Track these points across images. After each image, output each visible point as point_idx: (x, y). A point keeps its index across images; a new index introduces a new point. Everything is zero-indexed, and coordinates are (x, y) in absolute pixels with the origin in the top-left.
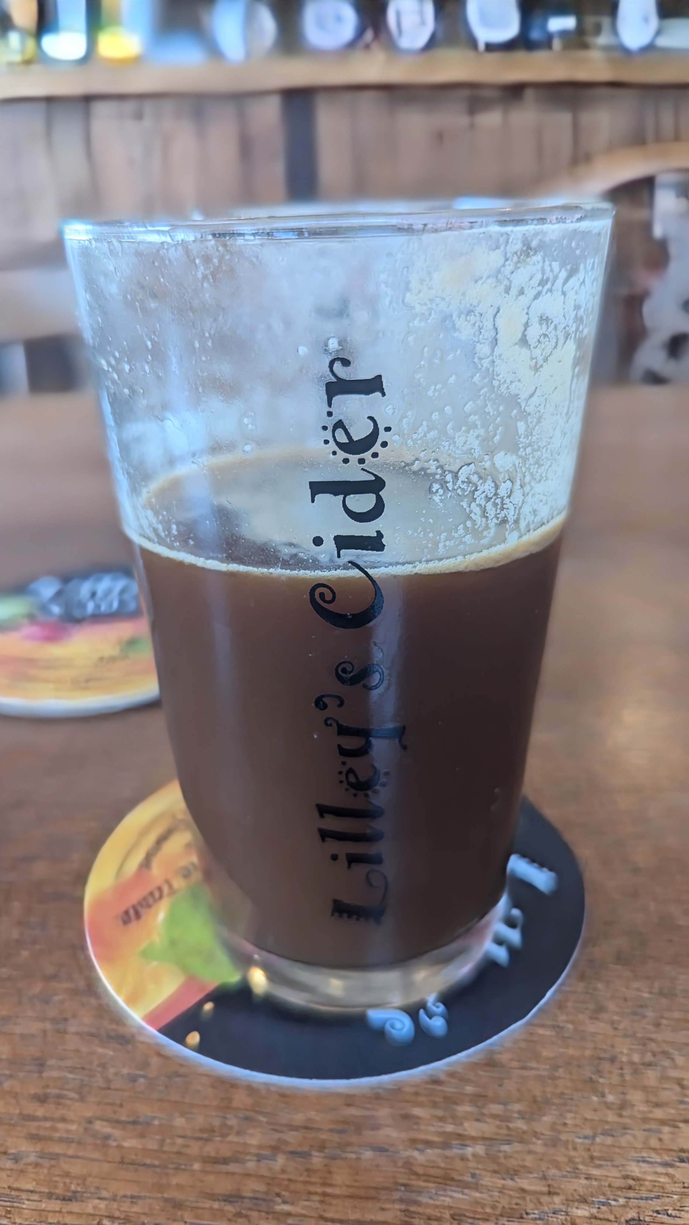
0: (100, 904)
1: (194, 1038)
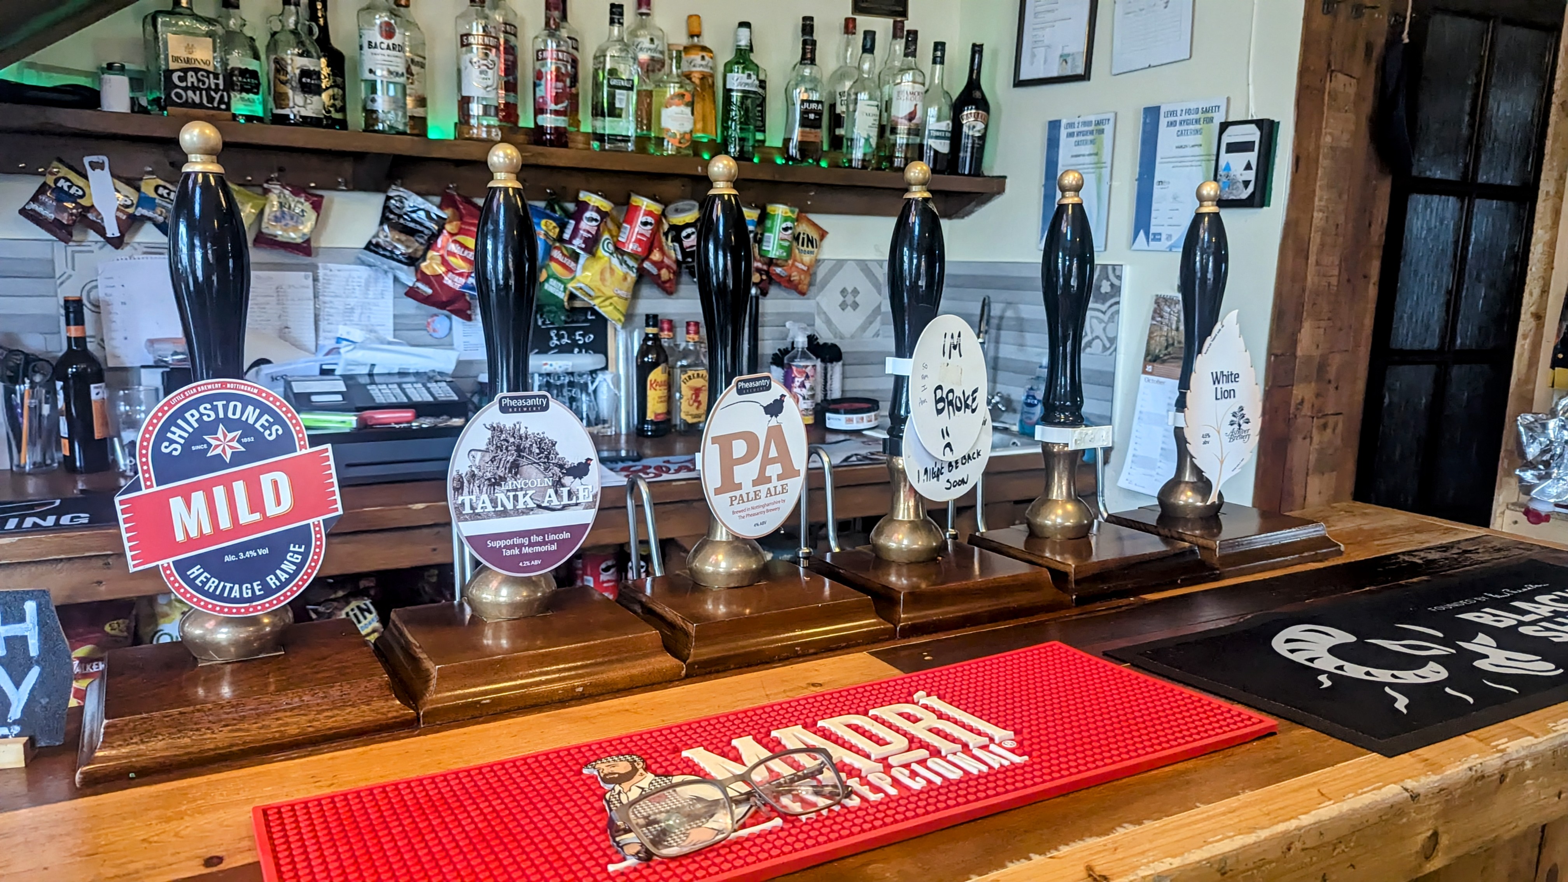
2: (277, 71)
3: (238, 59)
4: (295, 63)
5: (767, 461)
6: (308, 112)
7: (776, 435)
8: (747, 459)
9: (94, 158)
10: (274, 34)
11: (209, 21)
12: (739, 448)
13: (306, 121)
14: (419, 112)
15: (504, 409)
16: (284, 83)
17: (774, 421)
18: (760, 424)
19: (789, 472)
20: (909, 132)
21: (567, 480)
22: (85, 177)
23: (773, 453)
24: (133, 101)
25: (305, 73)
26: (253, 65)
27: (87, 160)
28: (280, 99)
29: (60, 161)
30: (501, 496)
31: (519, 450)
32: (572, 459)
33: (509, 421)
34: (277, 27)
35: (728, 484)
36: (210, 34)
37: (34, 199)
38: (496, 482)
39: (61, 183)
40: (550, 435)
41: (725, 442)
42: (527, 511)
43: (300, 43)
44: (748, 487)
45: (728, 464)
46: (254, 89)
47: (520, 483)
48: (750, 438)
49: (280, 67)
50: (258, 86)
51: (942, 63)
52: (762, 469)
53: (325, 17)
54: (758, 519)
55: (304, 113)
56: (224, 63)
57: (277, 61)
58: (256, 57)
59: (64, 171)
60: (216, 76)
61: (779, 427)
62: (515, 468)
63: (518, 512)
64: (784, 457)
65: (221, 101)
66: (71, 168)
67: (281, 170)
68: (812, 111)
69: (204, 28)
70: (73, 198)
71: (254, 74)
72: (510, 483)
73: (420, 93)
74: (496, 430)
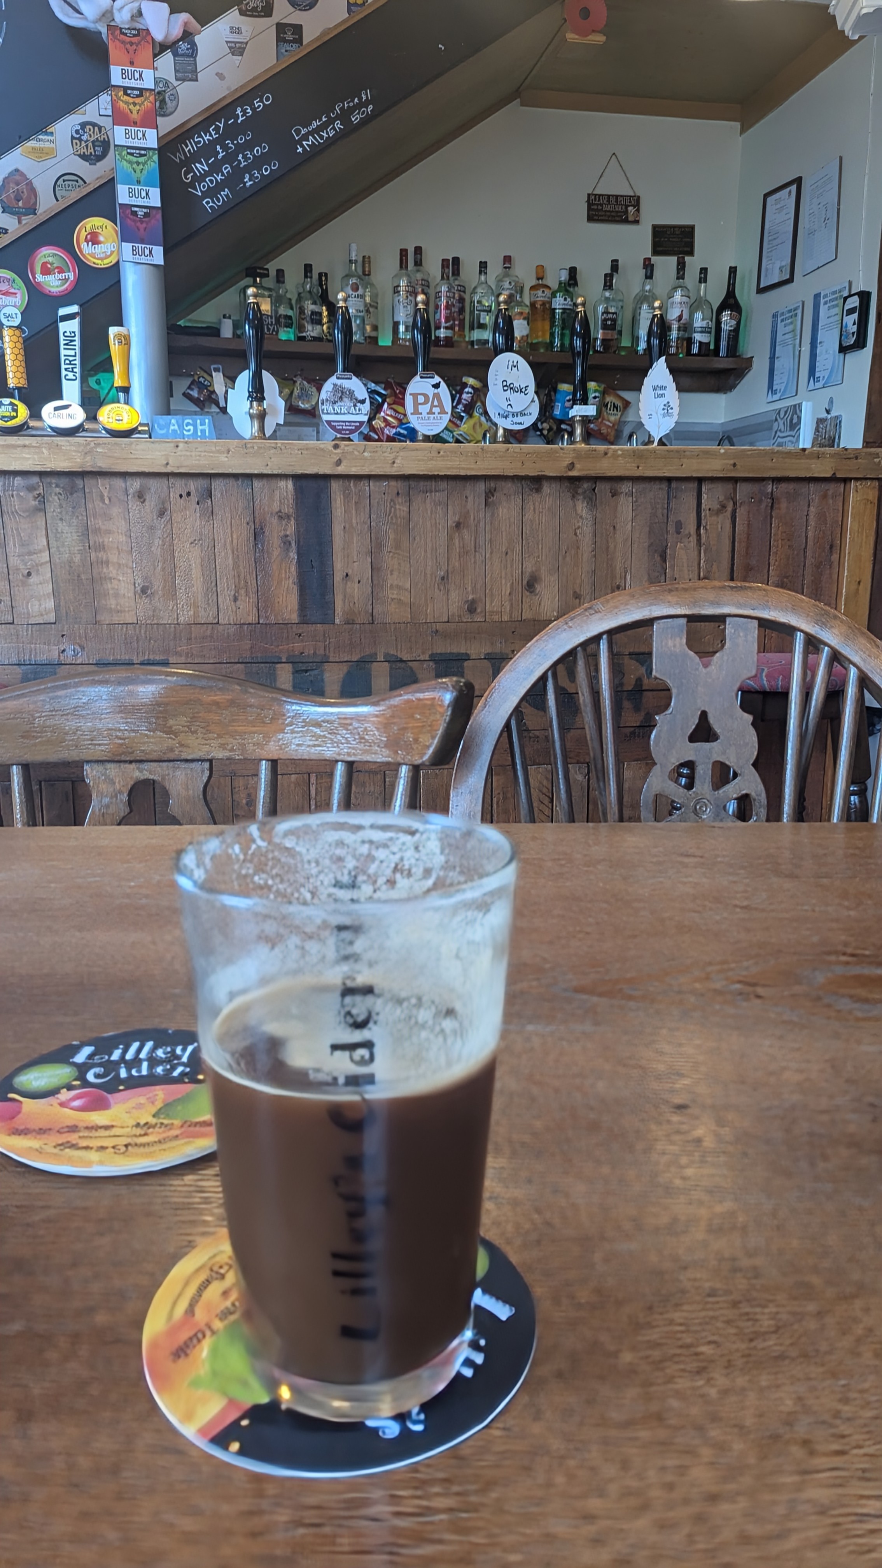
0: (155, 1345)
1: (235, 1446)
2: (300, 313)
3: (283, 311)
4: (309, 307)
5: (432, 406)
6: (314, 334)
7: (437, 396)
8: (425, 403)
9: (216, 366)
10: (299, 294)
11: (270, 290)
12: (421, 399)
13: (315, 339)
14: (374, 334)
15: (338, 378)
16: (303, 319)
17: (436, 391)
18: (431, 392)
19: (443, 412)
20: (679, 329)
21: (358, 404)
22: (211, 376)
23: (436, 403)
24: (234, 333)
25: (313, 313)
26: (290, 313)
27: (212, 367)
28: (301, 328)
29: (201, 368)
30: (336, 408)
31: (342, 392)
32: (360, 398)
33: (339, 382)
34: (301, 290)
35: (416, 412)
36: (270, 296)
37: (189, 388)
38: (335, 403)
39: (201, 380)
40: (353, 388)
41: (415, 396)
42: (344, 414)
43: (312, 298)
44: (424, 414)
45: (416, 404)
46: (289, 326)
47: (342, 404)
48: (426, 396)
49: (302, 311)
50: (292, 324)
51: (705, 282)
52: (431, 409)
53: (326, 284)
54: (430, 428)
55: (312, 334)
56: (276, 312)
57: (300, 308)
58: (292, 308)
59: (203, 374)
60: (272, 318)
61: (438, 394)
62: (341, 398)
63: (341, 414)
64: (441, 405)
65: (274, 330)
66: (205, 372)
67: (302, 370)
68: (608, 319)
69: (266, 293)
70: (206, 387)
71: (290, 318)
72: (339, 403)
73: (375, 323)
74: (335, 385)
